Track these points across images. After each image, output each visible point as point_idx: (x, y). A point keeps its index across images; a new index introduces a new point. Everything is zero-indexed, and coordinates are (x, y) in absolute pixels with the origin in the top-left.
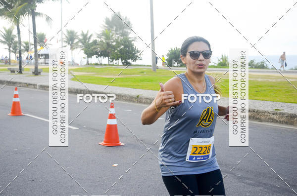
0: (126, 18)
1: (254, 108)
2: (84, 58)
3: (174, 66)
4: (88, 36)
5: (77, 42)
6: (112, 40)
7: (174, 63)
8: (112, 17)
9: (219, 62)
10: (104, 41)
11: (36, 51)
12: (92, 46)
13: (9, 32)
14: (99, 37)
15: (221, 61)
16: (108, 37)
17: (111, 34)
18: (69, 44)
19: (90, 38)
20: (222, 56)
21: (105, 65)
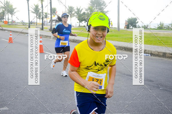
2: (78, 22)
3: (130, 29)
4: (81, 9)
5: (74, 13)
7: (130, 27)
9: (158, 26)
10: (89, 13)
11: (51, 18)
12: (82, 15)
13: (37, 7)
14: (86, 10)
15: (160, 25)
16: (91, 10)
17: (93, 9)
18: (69, 14)
19: (81, 11)
20: (161, 23)
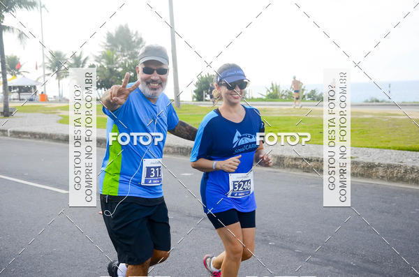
0: (137, 33)
1: (318, 156)
3: (206, 100)
4: (82, 59)
6: (117, 65)
7: (206, 96)
8: (116, 32)
9: (268, 93)
10: (105, 66)
11: (5, 82)
14: (98, 60)
15: (271, 91)
16: (110, 61)
17: (115, 56)
18: (54, 71)
19: (84, 62)
20: (272, 84)
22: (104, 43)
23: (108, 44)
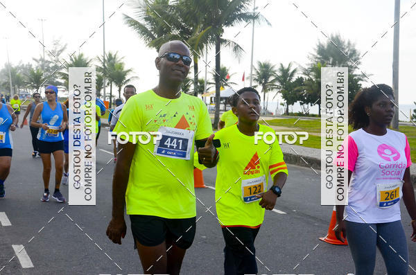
0: (349, 44)
2: (282, 104)
4: (290, 71)
5: (273, 81)
8: (328, 43)
10: (314, 80)
12: (295, 87)
18: (260, 83)
19: (292, 75)
21: (313, 116)
22: (314, 55)
23: (319, 56)
